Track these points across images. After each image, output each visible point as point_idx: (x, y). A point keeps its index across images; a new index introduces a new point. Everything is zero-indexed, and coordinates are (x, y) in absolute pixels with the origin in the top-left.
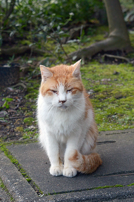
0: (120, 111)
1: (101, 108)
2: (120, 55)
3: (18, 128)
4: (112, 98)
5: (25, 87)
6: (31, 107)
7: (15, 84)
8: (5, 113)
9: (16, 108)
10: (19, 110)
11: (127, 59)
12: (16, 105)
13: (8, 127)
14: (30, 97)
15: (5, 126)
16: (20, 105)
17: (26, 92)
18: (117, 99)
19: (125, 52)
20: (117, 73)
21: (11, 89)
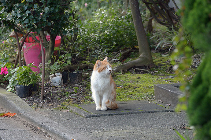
0: (134, 93)
1: (125, 92)
2: (146, 69)
3: (82, 100)
4: (131, 88)
5: (85, 83)
6: (88, 92)
7: (79, 83)
8: (75, 95)
9: (80, 93)
10: (82, 94)
11: (148, 71)
12: (81, 92)
13: (77, 100)
14: (88, 88)
15: (75, 99)
16: (82, 92)
17: (86, 86)
18: (134, 88)
19: (149, 67)
20: (139, 78)
21: (77, 85)
